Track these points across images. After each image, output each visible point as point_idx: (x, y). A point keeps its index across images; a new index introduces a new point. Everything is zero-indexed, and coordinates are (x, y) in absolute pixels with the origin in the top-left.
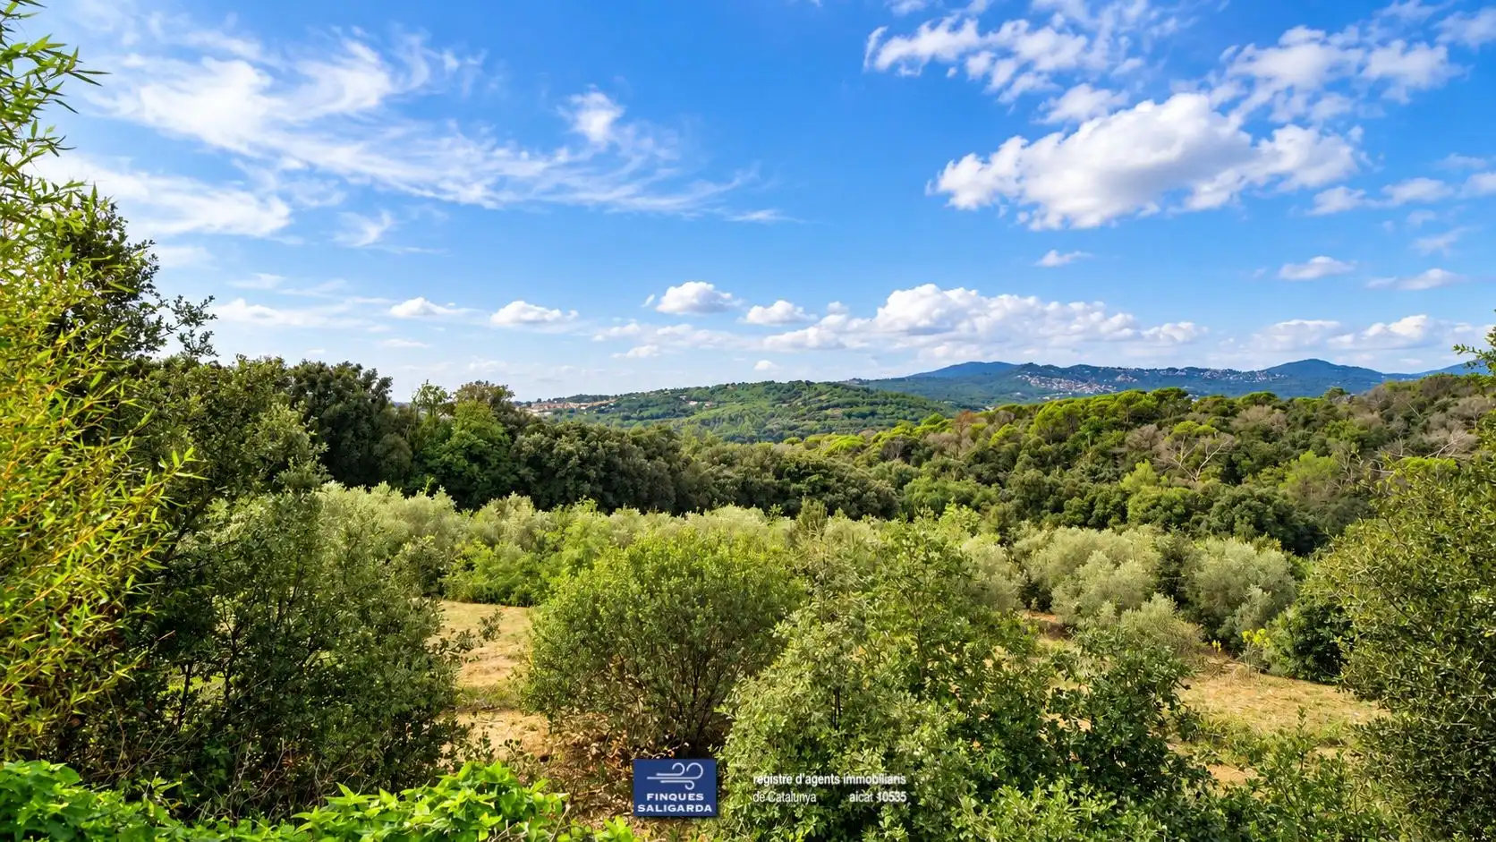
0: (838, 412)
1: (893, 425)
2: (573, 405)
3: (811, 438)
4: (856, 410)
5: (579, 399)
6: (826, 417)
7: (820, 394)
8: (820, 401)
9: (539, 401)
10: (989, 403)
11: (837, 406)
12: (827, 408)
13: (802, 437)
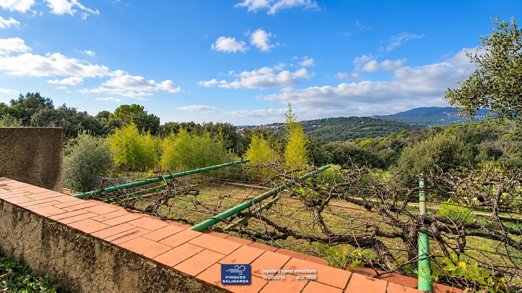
0: (368, 128)
1: (389, 134)
2: (273, 127)
3: (357, 139)
4: (375, 128)
5: (275, 124)
6: (363, 131)
7: (361, 122)
8: (361, 124)
9: (262, 125)
10: (429, 124)
11: (367, 126)
12: (363, 127)
13: (354, 139)
